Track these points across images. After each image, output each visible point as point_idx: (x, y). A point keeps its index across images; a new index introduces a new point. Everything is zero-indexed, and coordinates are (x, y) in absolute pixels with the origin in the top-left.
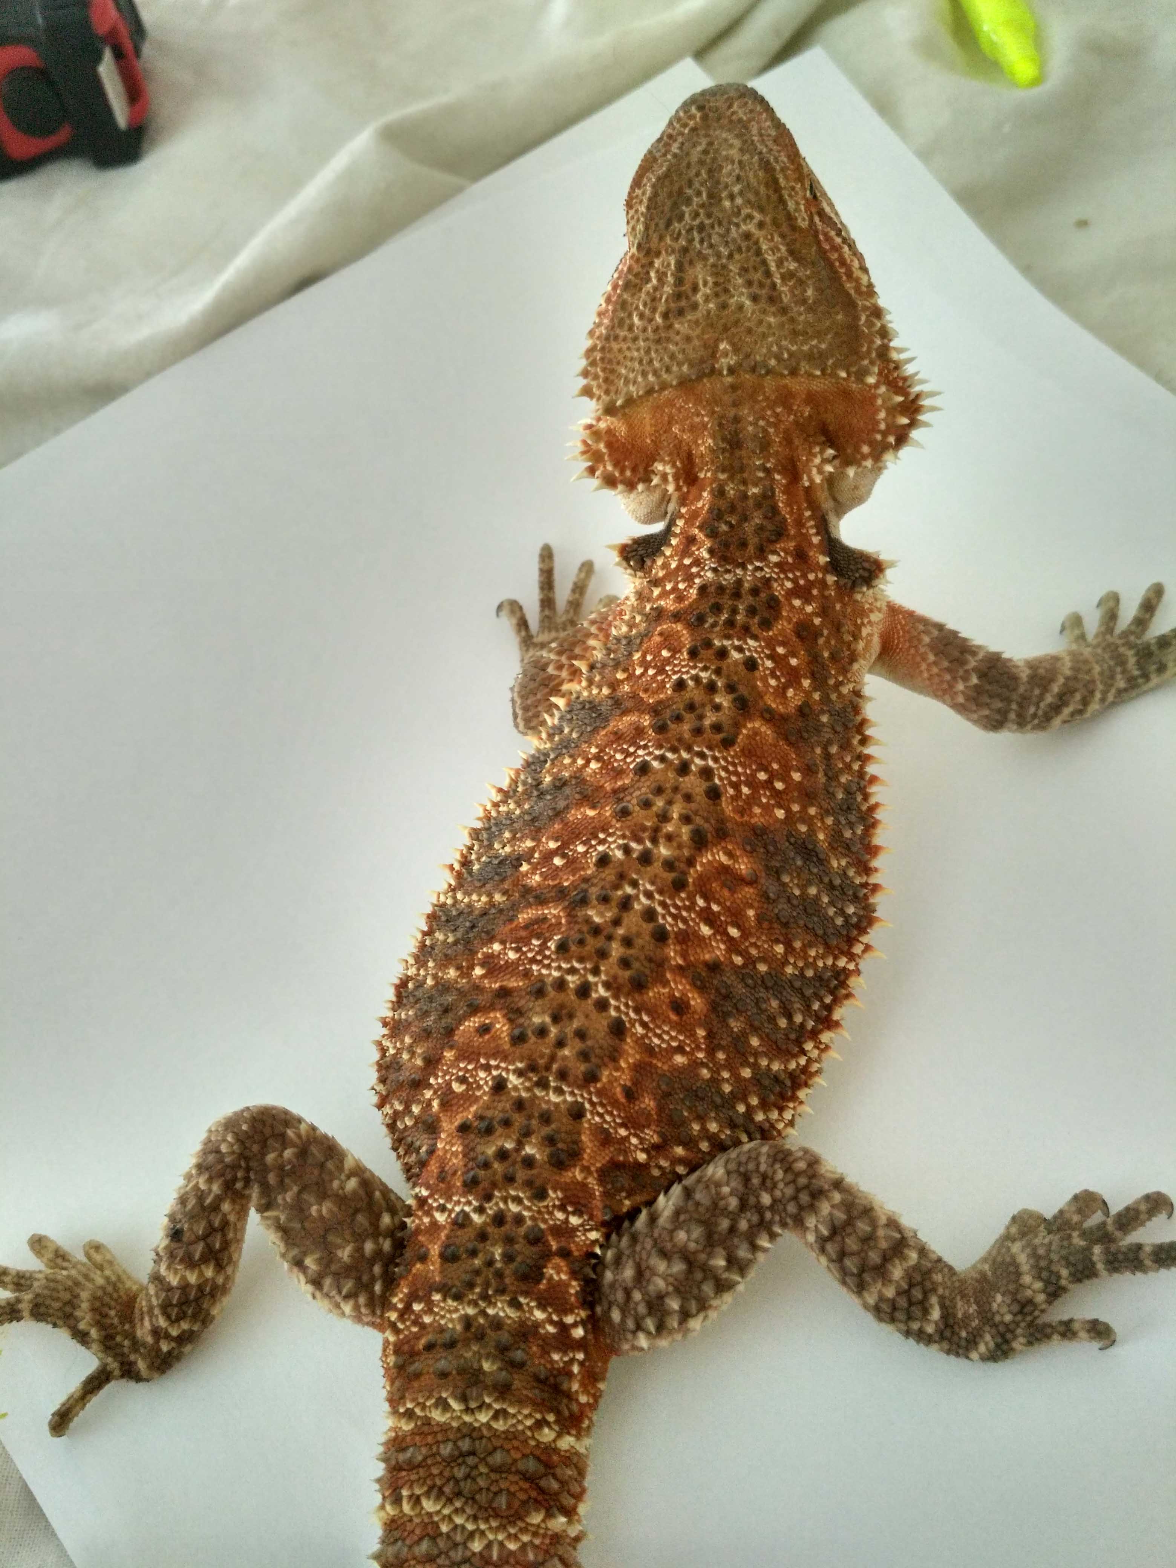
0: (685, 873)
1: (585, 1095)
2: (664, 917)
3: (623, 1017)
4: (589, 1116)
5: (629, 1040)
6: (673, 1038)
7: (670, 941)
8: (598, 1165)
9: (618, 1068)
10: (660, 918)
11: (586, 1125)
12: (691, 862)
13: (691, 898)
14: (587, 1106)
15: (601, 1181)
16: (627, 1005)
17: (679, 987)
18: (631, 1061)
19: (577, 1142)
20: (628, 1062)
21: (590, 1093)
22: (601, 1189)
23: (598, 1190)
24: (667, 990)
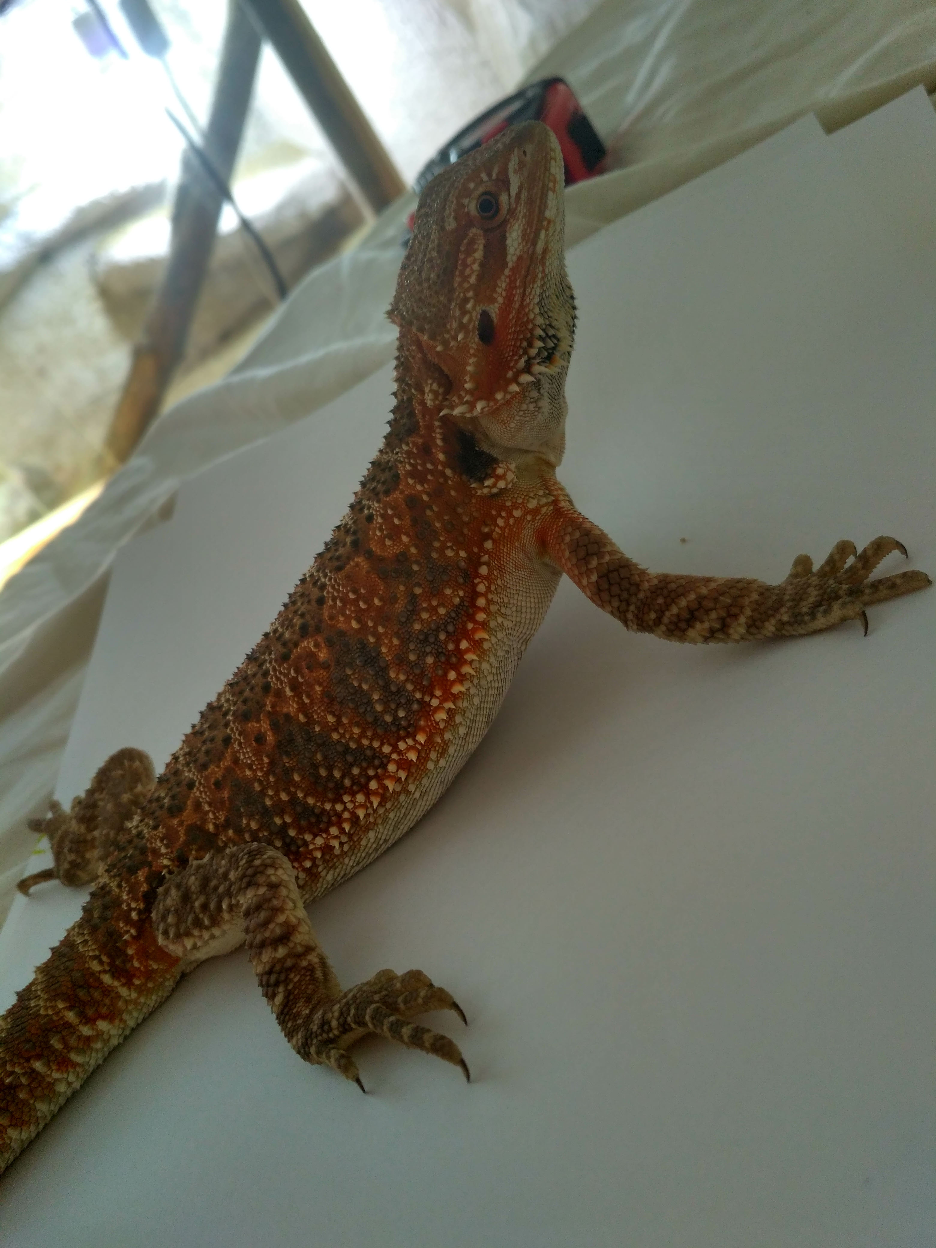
0: (291, 652)
1: (199, 777)
2: (272, 678)
3: (232, 735)
4: (195, 790)
5: (229, 750)
6: (250, 758)
7: (271, 694)
8: (189, 822)
9: (218, 767)
10: (269, 677)
11: (192, 795)
12: (296, 645)
13: (289, 669)
14: (197, 783)
15: (187, 833)
16: (237, 729)
17: (265, 725)
18: (226, 764)
19: (185, 803)
20: (224, 765)
21: (202, 777)
22: (184, 838)
23: (182, 838)
24: (258, 725)
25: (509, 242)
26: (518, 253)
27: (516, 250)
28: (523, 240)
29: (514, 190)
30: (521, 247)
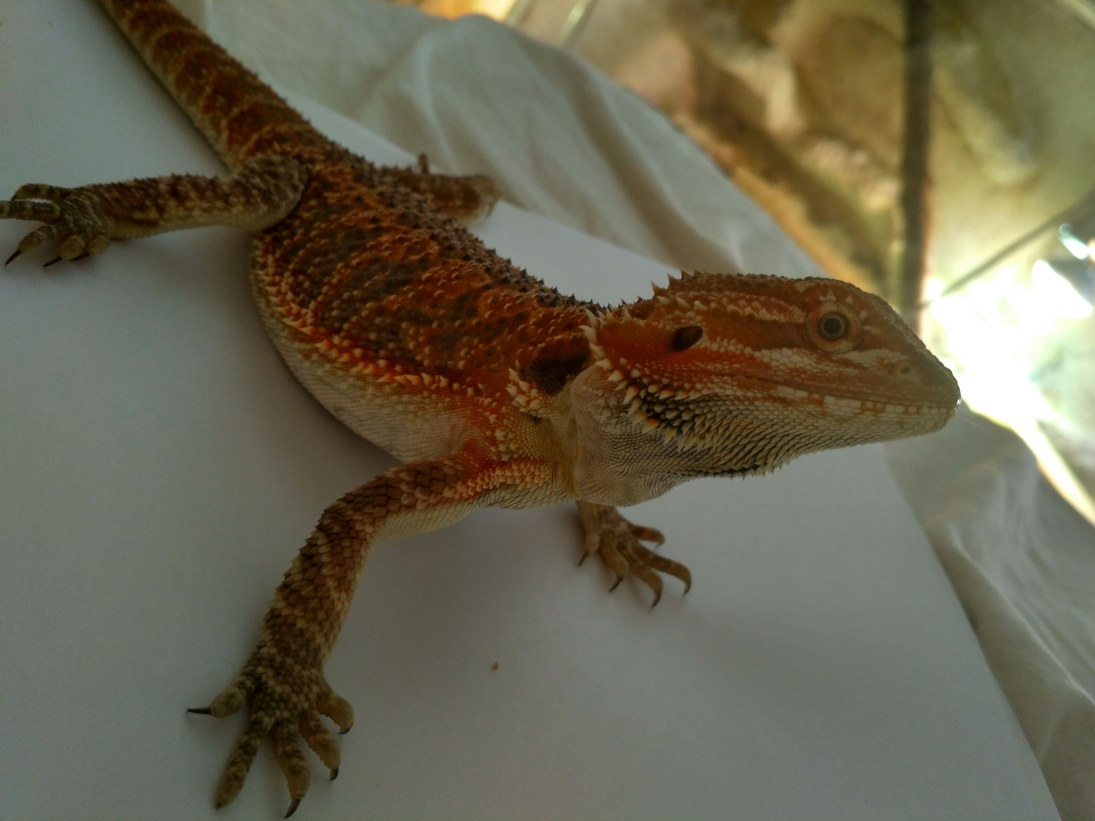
25: (786, 351)
26: (774, 364)
27: (778, 361)
28: (791, 369)
29: (855, 356)
30: (782, 367)
